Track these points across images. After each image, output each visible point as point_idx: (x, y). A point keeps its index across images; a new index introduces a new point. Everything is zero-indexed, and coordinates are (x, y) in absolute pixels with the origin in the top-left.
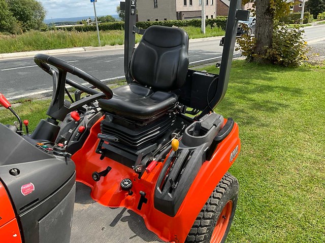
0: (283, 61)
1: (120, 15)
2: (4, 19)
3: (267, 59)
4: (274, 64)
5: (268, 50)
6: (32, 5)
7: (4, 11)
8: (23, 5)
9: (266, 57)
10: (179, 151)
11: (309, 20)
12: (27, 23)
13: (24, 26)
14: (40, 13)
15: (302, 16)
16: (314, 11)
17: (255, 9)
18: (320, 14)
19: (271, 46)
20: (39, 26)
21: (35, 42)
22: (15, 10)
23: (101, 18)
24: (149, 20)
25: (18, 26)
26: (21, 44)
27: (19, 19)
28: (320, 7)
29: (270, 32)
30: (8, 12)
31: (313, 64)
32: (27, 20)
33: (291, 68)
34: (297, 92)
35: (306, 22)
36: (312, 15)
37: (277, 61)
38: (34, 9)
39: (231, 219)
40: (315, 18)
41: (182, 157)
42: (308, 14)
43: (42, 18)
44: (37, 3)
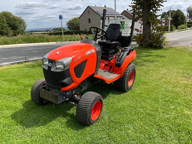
0: (156, 46)
1: (68, 27)
2: (3, 29)
3: (148, 45)
4: (152, 47)
5: (149, 41)
6: (19, 21)
7: (4, 24)
8: (14, 21)
9: (148, 44)
10: (120, 54)
11: (173, 29)
12: (16, 31)
13: (14, 32)
14: (23, 25)
15: (169, 27)
16: (176, 25)
17: (142, 22)
18: (179, 26)
19: (150, 39)
20: (23, 33)
21: (28, 40)
22: (10, 24)
23: (57, 28)
24: (86, 30)
25: (11, 32)
26: (21, 41)
27: (12, 29)
28: (179, 22)
29: (150, 32)
30: (6, 25)
31: (171, 47)
32: (16, 29)
33: (160, 49)
34: (164, 57)
35: (171, 30)
36: (175, 27)
37: (153, 45)
38: (20, 23)
39: (134, 79)
40: (177, 28)
41: (122, 54)
42: (172, 26)
43: (25, 28)
44: (22, 20)
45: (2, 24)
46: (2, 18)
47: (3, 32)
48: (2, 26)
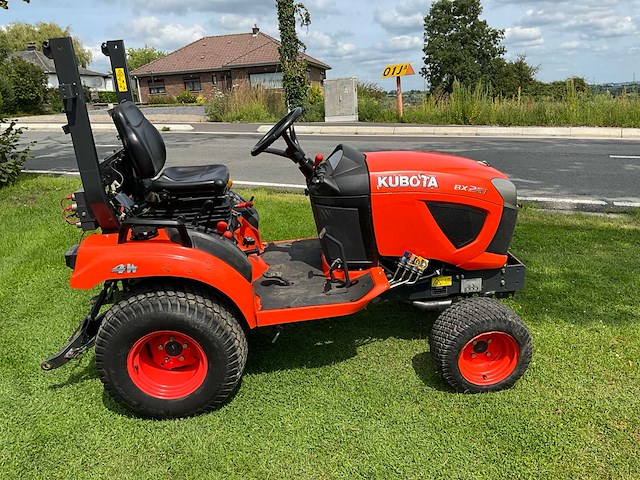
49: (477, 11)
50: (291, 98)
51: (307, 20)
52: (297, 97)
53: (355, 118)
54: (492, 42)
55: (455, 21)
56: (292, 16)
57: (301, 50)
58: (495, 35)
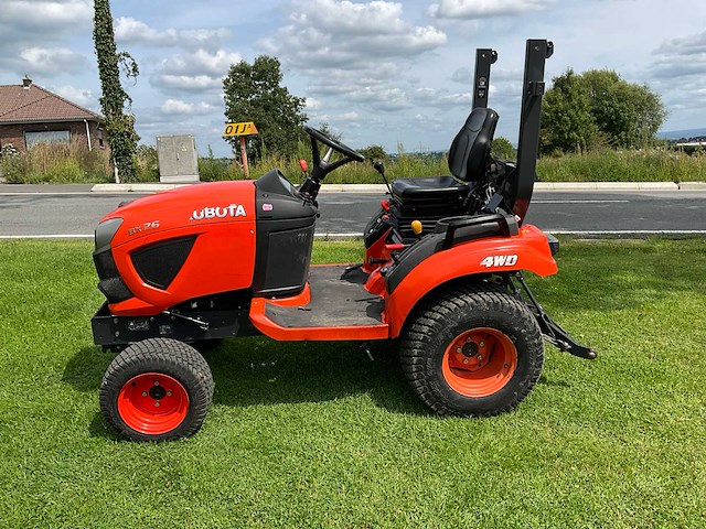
2: (575, 129)
6: (637, 102)
7: (579, 113)
8: (620, 101)
12: (619, 138)
13: (611, 142)
22: (603, 113)
25: (600, 142)
27: (606, 130)
30: (586, 116)
32: (622, 130)
38: (640, 110)
43: (655, 127)
44: (650, 97)
45: (573, 113)
46: (580, 93)
47: (572, 140)
48: (573, 122)
49: (277, 78)
50: (118, 155)
51: (135, 70)
52: (124, 154)
53: (197, 178)
54: (294, 109)
55: (256, 87)
56: (115, 65)
57: (126, 103)
58: (296, 103)
